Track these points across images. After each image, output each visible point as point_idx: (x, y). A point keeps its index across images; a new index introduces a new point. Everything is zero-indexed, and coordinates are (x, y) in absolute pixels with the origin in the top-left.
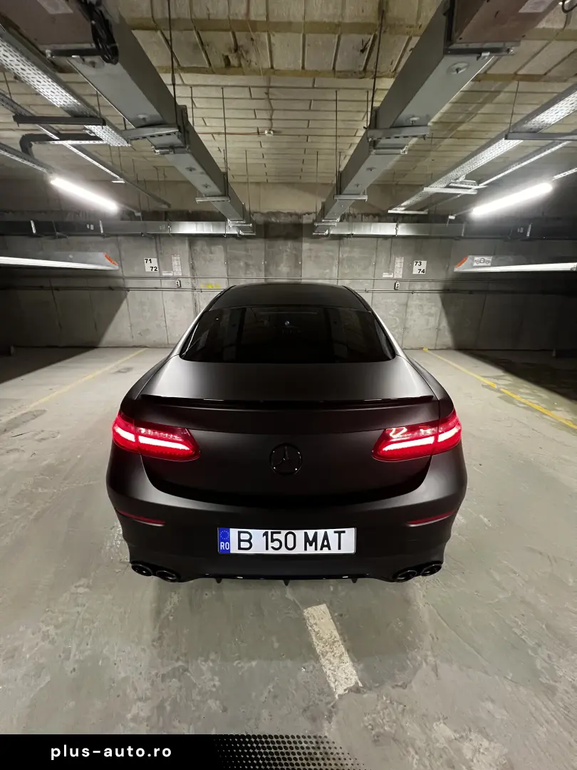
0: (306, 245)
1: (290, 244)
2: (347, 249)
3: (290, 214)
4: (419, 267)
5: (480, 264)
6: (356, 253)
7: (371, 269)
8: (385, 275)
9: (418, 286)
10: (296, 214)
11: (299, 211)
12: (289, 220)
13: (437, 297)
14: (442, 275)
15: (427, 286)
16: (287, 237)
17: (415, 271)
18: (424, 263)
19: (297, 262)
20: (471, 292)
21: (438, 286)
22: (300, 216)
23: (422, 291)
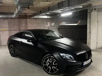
0: (28, 20)
1: (24, 20)
2: (37, 21)
3: (24, 13)
4: (53, 24)
5: (64, 24)
6: (40, 21)
7: (43, 25)
8: (46, 26)
9: (53, 28)
10: (25, 13)
11: (26, 13)
12: (24, 14)
13: (57, 30)
14: (58, 26)
15: (55, 28)
16: (24, 18)
17: (52, 25)
18: (54, 23)
19: (26, 23)
20: (63, 29)
21: (57, 28)
22: (26, 14)
23: (54, 29)
